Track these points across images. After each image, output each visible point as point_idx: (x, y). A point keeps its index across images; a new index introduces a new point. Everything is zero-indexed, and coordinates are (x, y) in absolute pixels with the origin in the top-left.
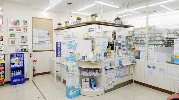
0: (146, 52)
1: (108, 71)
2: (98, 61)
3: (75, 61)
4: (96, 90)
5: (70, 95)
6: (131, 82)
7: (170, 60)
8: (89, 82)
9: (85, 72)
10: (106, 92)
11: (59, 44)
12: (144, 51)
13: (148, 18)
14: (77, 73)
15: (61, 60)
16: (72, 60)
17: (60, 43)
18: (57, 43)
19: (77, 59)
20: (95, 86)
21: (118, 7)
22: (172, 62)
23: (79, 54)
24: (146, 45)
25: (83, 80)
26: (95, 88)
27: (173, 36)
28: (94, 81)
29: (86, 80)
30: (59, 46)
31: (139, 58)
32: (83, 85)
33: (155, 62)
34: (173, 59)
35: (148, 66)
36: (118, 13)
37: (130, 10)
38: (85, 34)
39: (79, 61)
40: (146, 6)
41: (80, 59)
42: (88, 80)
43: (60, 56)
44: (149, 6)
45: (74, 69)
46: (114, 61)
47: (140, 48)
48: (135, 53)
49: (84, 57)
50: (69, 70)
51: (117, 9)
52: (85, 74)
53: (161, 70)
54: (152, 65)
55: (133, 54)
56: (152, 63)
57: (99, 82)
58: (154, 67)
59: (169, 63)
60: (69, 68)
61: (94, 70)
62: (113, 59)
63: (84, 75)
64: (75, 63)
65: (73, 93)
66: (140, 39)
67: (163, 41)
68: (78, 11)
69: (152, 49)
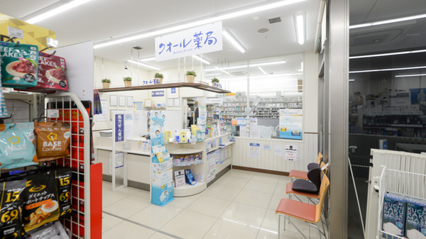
0: (248, 126)
1: (210, 155)
2: (199, 142)
3: (163, 145)
4: (197, 185)
5: (161, 200)
6: (229, 168)
7: (275, 134)
8: (184, 176)
9: (178, 161)
10: (209, 185)
11: (120, 117)
12: (245, 125)
13: (248, 80)
14: (170, 163)
15: (123, 145)
16: (160, 143)
17: (122, 116)
18: (117, 116)
19: (166, 142)
20: (193, 180)
21: (208, 63)
22: (278, 137)
23: (169, 132)
24: (248, 117)
25: (177, 173)
26: (194, 182)
27: (278, 106)
28: (190, 173)
29: (180, 173)
30: (120, 121)
31: (237, 135)
32: (177, 181)
33: (259, 138)
34: (278, 133)
35: (251, 144)
36: (207, 70)
37: (221, 69)
38: (147, 101)
39: (171, 143)
40: (246, 66)
41: (171, 140)
42: (182, 172)
43: (122, 140)
44: (250, 66)
45: (165, 157)
46: (214, 141)
47: (239, 122)
48: (232, 128)
49: (178, 138)
50: (160, 160)
51: (205, 65)
52: (179, 163)
53: (267, 147)
54: (256, 142)
55: (230, 129)
56: (255, 139)
57: (197, 174)
58: (258, 145)
59: (274, 138)
60: (159, 157)
61: (193, 156)
62: (213, 138)
63: (179, 165)
64: (164, 148)
65: (165, 197)
66: (226, 109)
67: (254, 112)
68: (142, 60)
69: (255, 122)
